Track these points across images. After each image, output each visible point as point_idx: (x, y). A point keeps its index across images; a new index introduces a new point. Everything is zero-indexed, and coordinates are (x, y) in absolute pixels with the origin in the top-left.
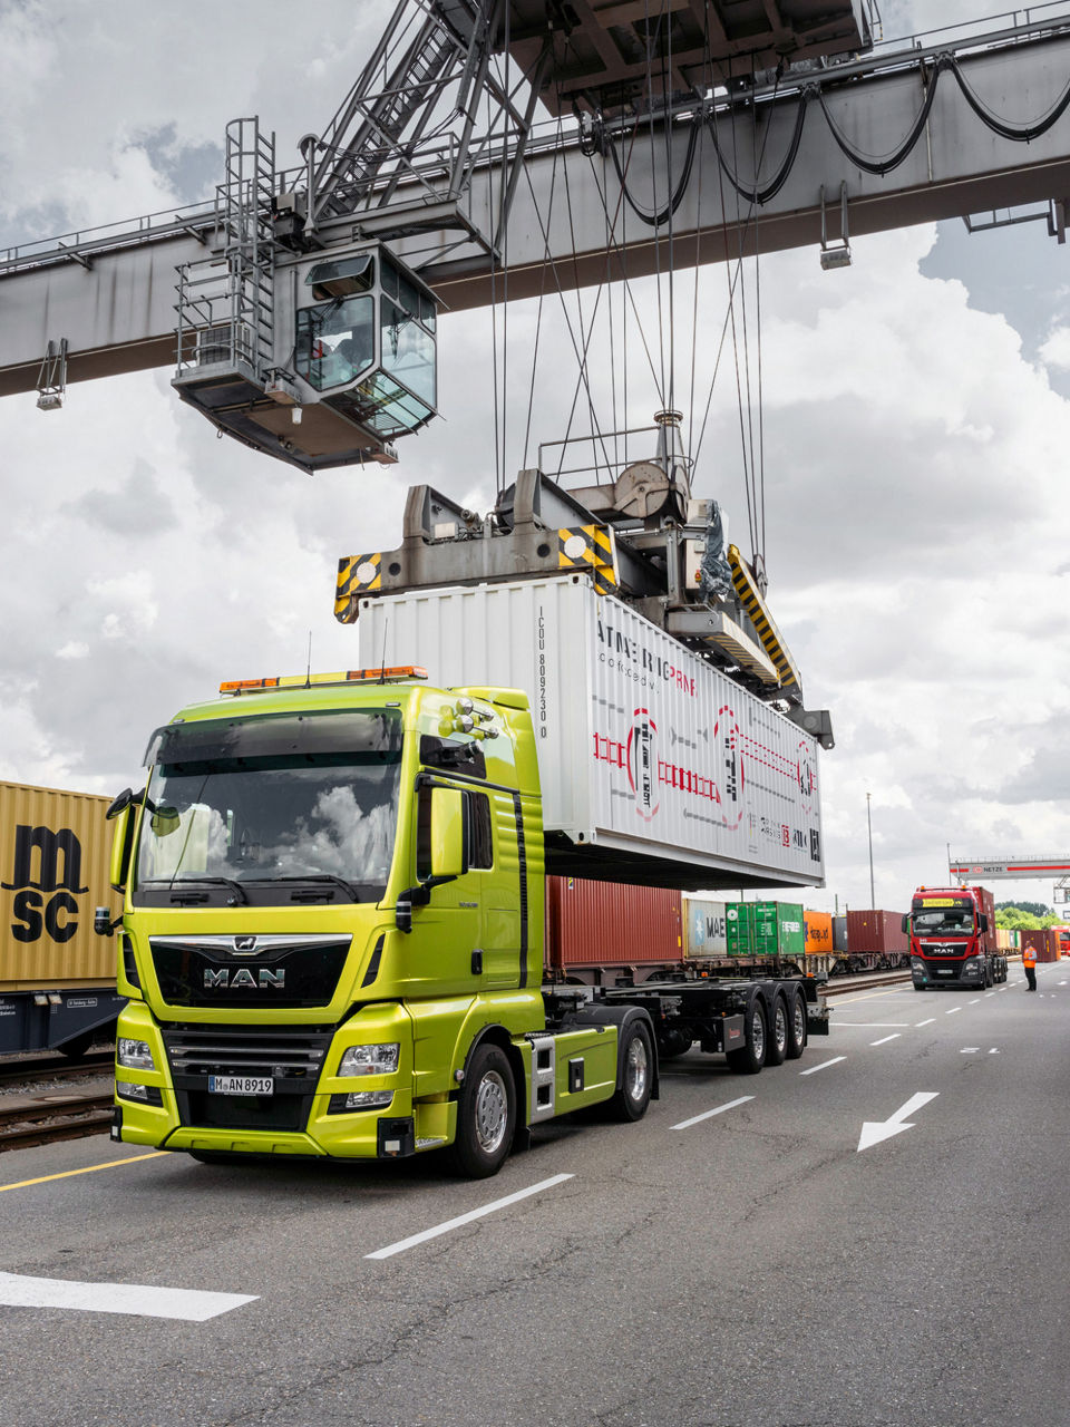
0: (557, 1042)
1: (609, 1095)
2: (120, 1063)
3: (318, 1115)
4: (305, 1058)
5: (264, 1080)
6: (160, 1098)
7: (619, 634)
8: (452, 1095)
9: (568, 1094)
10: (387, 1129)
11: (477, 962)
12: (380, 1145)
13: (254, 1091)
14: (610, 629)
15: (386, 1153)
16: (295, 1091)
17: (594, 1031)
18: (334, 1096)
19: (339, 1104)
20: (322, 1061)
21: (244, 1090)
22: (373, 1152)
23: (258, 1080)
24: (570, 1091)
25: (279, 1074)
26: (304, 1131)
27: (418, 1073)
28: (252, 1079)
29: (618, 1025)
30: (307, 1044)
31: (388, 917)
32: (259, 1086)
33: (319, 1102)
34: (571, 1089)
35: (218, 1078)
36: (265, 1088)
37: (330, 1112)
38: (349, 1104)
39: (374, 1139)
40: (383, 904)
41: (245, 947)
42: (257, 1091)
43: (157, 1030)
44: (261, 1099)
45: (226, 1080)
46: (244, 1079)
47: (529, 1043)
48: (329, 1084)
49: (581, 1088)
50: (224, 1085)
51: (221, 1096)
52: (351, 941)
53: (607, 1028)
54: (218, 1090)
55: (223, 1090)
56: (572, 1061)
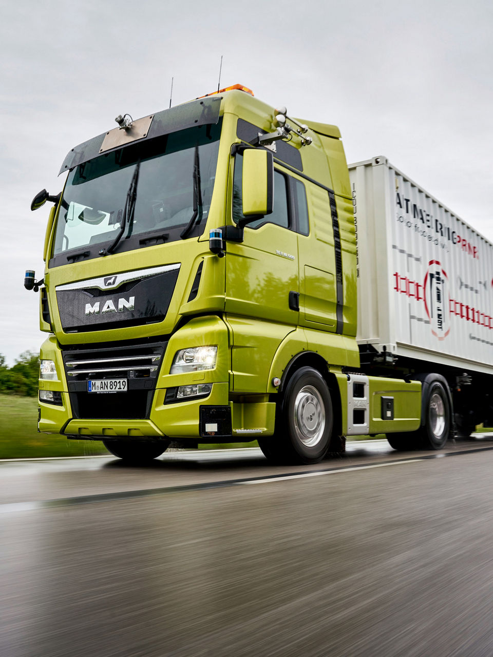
0: (371, 382)
1: (416, 427)
2: (42, 377)
3: (157, 405)
4: (149, 362)
5: (122, 381)
6: (61, 399)
7: (415, 206)
8: (272, 398)
9: (380, 420)
10: (206, 414)
11: (294, 301)
12: (202, 427)
13: (115, 390)
14: (407, 201)
15: (207, 433)
16: (142, 388)
17: (402, 381)
18: (168, 389)
19: (172, 395)
20: (160, 363)
21: (109, 390)
22: (196, 431)
23: (118, 381)
24: (383, 418)
25: (132, 376)
26: (149, 419)
27: (235, 373)
28: (113, 381)
29: (422, 382)
30: (150, 351)
31: (206, 247)
32: (118, 385)
33: (159, 395)
34: (383, 416)
35: (93, 382)
36: (122, 387)
37: (165, 403)
38: (180, 396)
39: (196, 422)
40: (202, 238)
41: (110, 284)
42: (117, 389)
43: (59, 351)
44: (120, 394)
45: (98, 383)
46: (109, 381)
47: (345, 376)
48: (165, 380)
49: (392, 418)
50: (97, 387)
51: (95, 393)
52: (179, 269)
53: (413, 382)
54: (93, 391)
55: (96, 391)
56: (384, 397)
